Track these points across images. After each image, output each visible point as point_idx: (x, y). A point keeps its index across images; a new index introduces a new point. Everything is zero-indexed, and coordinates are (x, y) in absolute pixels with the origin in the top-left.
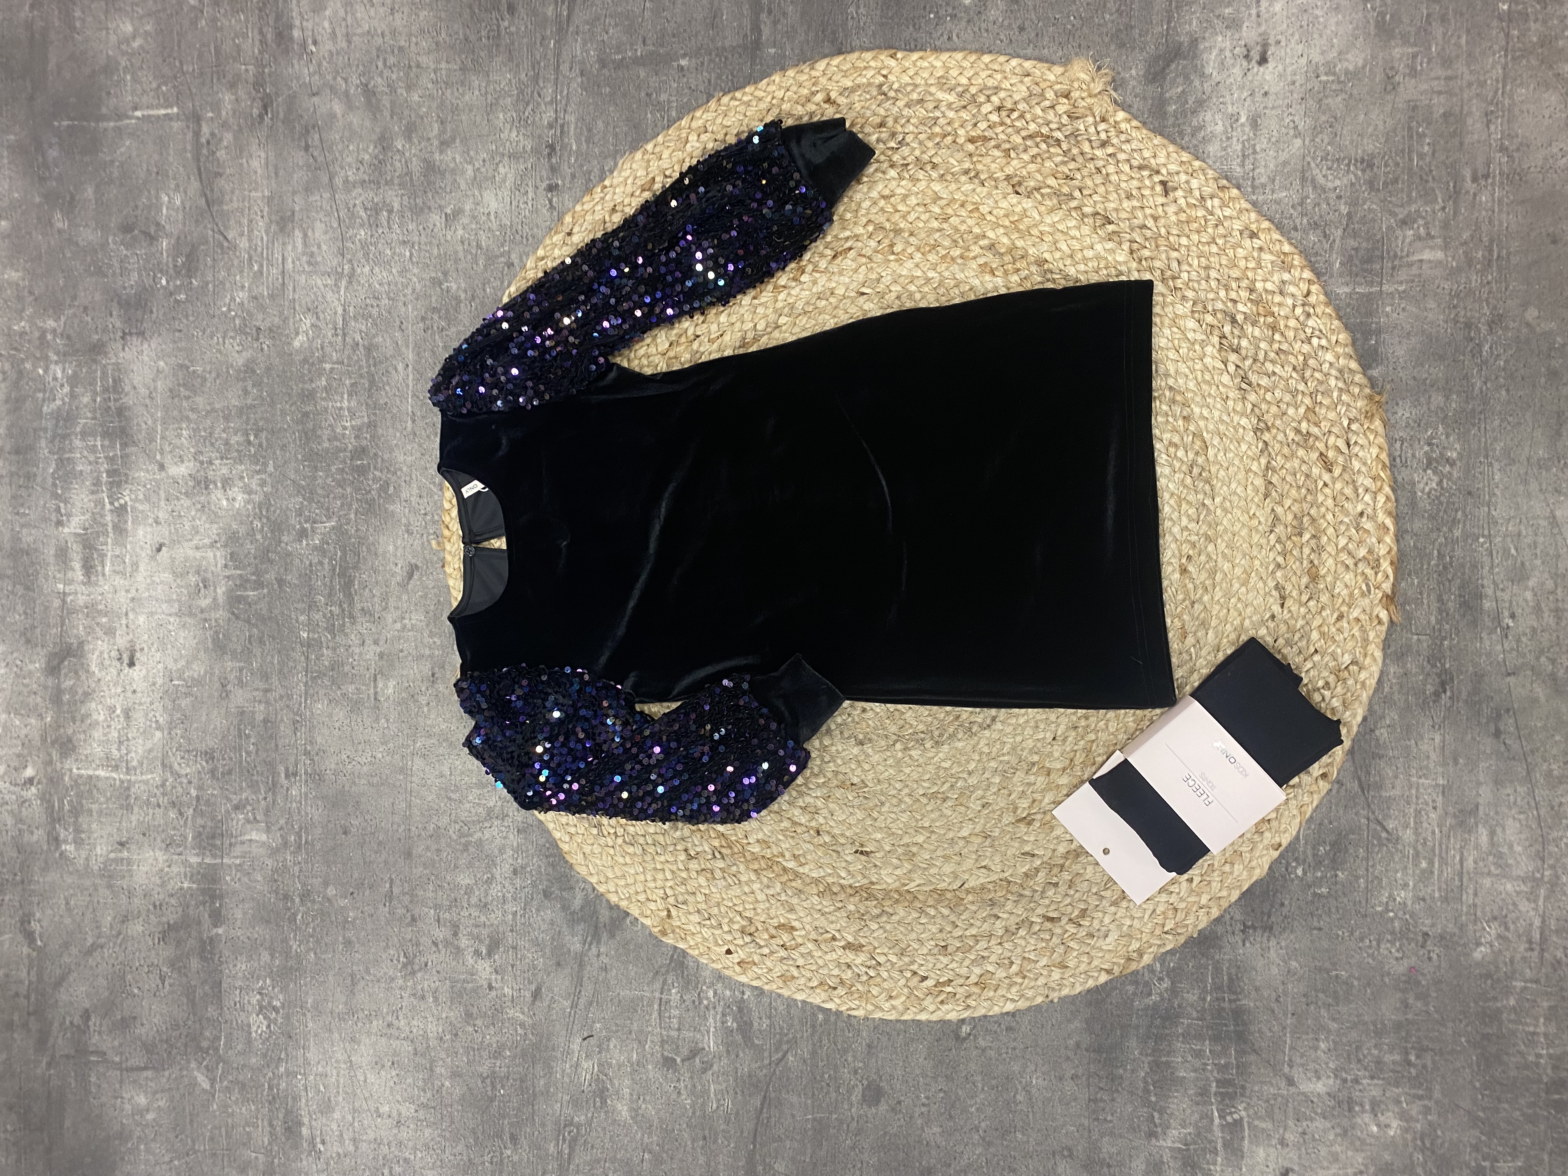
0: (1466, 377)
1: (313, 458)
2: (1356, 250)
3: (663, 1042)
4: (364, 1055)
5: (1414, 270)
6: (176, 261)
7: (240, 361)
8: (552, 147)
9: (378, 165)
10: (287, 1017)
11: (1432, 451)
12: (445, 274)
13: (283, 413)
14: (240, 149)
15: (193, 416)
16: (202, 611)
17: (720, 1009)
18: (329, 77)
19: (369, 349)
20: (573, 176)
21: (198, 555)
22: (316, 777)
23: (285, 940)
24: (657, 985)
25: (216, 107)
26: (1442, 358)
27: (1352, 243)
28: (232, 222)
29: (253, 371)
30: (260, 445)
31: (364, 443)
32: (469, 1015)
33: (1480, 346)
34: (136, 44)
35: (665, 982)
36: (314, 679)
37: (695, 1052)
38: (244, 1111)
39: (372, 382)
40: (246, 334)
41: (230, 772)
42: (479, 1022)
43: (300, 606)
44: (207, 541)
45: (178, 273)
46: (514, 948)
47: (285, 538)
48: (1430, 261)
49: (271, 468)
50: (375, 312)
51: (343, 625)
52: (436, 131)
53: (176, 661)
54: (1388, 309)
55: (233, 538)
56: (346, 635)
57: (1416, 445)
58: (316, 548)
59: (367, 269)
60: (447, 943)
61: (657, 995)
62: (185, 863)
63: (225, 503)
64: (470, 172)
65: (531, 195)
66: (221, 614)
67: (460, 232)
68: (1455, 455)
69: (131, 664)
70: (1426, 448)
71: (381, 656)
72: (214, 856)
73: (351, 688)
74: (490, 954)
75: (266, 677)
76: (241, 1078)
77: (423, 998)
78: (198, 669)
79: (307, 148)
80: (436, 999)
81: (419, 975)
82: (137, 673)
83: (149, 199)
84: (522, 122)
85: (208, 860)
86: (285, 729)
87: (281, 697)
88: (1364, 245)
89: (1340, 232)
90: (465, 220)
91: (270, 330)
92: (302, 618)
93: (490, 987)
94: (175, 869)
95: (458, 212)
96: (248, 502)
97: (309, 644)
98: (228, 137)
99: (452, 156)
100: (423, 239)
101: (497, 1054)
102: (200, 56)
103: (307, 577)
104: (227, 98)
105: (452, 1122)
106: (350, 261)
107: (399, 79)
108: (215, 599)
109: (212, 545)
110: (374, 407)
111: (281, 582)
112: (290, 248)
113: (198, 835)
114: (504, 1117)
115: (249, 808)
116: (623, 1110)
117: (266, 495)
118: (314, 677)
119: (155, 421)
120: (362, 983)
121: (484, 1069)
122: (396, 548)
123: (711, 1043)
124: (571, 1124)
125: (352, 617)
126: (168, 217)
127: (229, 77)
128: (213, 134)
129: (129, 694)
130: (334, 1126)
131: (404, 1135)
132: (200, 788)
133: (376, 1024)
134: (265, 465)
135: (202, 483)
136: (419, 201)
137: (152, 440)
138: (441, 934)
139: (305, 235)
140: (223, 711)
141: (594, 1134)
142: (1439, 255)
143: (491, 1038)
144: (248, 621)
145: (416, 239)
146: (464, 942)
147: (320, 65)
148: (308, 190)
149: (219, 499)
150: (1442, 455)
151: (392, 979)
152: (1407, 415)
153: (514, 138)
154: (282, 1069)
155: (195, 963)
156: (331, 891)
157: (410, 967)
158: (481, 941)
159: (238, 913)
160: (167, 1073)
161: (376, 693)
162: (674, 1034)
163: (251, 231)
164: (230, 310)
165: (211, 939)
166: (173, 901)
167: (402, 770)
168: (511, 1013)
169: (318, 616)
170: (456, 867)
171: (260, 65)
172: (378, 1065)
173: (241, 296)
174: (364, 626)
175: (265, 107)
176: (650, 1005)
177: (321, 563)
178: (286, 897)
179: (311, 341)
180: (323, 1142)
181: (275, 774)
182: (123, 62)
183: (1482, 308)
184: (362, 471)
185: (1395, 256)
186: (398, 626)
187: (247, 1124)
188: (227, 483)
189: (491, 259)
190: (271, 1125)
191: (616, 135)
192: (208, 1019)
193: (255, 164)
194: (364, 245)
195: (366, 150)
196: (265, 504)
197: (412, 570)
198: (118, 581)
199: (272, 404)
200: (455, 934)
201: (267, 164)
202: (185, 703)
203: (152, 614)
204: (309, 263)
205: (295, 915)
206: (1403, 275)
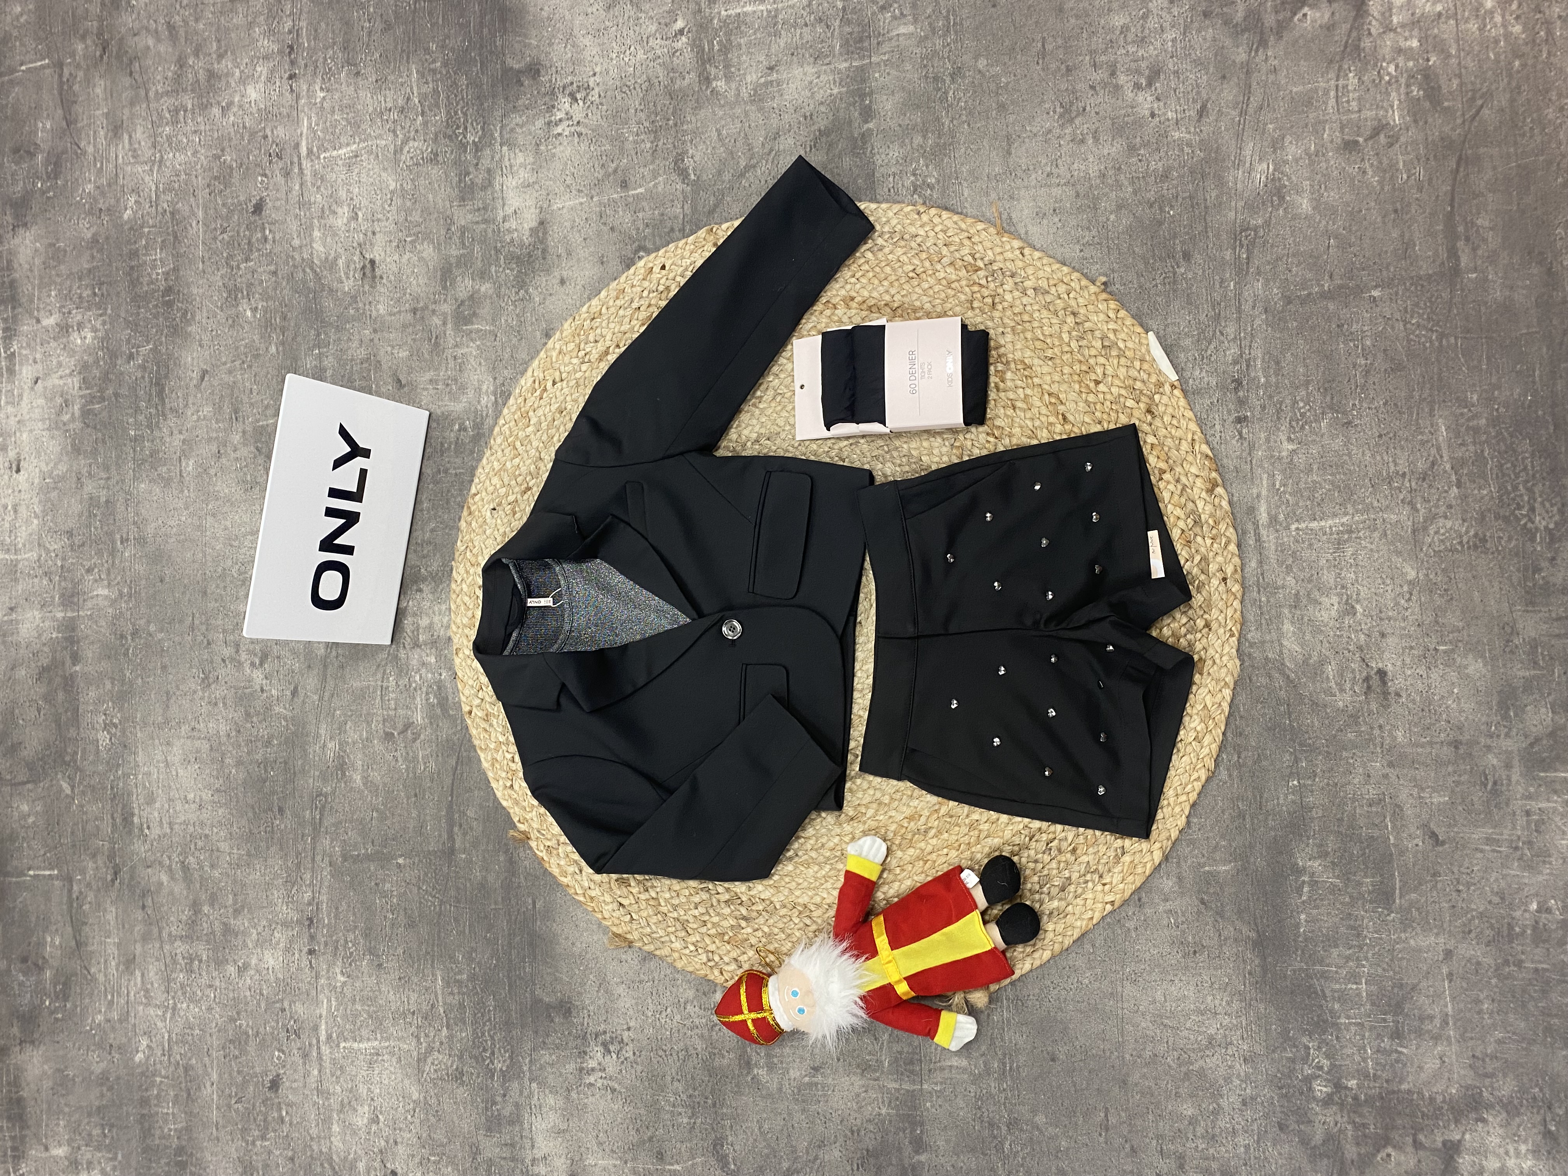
0: (938, 119)
1: (138, 300)
2: (851, 34)
3: (384, 721)
4: (176, 754)
5: (894, 43)
6: (46, 169)
7: (89, 235)
8: (291, 47)
9: (178, 78)
10: (123, 731)
11: (917, 180)
12: (223, 150)
13: (117, 269)
14: (88, 81)
15: (58, 280)
16: (65, 424)
17: (424, 689)
18: (145, 21)
19: (172, 214)
20: (306, 66)
21: (61, 382)
22: (141, 541)
23: (121, 671)
24: (379, 676)
25: (73, 54)
26: (918, 107)
27: (848, 29)
28: (83, 135)
29: (98, 241)
30: (102, 295)
31: (171, 283)
32: (248, 715)
33: (946, 93)
34: (22, 20)
35: (384, 673)
36: (139, 466)
37: (407, 726)
38: (94, 809)
39: (176, 237)
40: (93, 215)
41: (83, 545)
42: (255, 719)
43: (130, 411)
44: (67, 371)
45: (49, 177)
46: (278, 657)
47: (119, 362)
48: (904, 34)
49: (109, 311)
50: (176, 186)
51: (158, 422)
52: (215, 48)
53: (47, 464)
54: (877, 75)
55: (85, 367)
56: (160, 429)
57: (905, 178)
58: (139, 366)
59: (171, 155)
60: (232, 659)
61: (379, 683)
62: (54, 619)
63: (79, 341)
64: (237, 74)
65: (278, 84)
66: (78, 425)
67: (232, 118)
68: (933, 180)
69: (18, 471)
70: (912, 178)
71: (184, 441)
72: (73, 611)
73: (164, 469)
74: (261, 664)
75: (107, 468)
76: (92, 783)
77: (216, 704)
78: (63, 468)
79: (131, 74)
80: (225, 704)
81: (213, 686)
82: (22, 477)
83: (30, 126)
84: (270, 32)
85: (69, 614)
86: (120, 507)
87: (117, 483)
88: (856, 29)
89: (838, 21)
90: (235, 109)
91: (109, 210)
92: (131, 420)
93: (262, 690)
94: (47, 624)
95: (230, 104)
96: (94, 338)
97: (135, 439)
98: (81, 74)
99: (227, 64)
100: (208, 127)
101: (268, 743)
102: (63, 21)
103: (133, 389)
104: (80, 47)
105: (237, 802)
106: (160, 151)
107: (190, 14)
108: (73, 414)
109: (71, 374)
110: (177, 256)
111: (116, 395)
112: (120, 146)
113: (62, 595)
114: (273, 794)
115: (96, 570)
116: (358, 778)
117: (106, 331)
118: (139, 464)
119: (33, 289)
120: (174, 698)
121: (259, 757)
122: (193, 359)
123: (419, 718)
124: (321, 794)
125: (164, 415)
126: (42, 138)
127: (81, 32)
128: (71, 74)
129: (16, 493)
130: (156, 814)
131: (205, 815)
132: (64, 559)
133: (185, 728)
134: (106, 309)
135: (64, 329)
136: (204, 100)
137: (32, 301)
138: (227, 652)
139: (130, 137)
140: (79, 497)
141: (337, 800)
142: (911, 28)
143: (264, 733)
144: (95, 428)
145: (203, 128)
146: (244, 656)
147: (139, 13)
148: (132, 104)
149: (76, 339)
150: (924, 182)
151: (195, 692)
152: (896, 154)
153: (267, 45)
154: (120, 772)
155: (61, 696)
156: (152, 628)
157: (206, 682)
158: (255, 655)
159: (89, 652)
160: (42, 784)
161: (181, 471)
162: (392, 713)
163: (95, 139)
164: (82, 199)
165: (71, 675)
166: (46, 649)
167: (199, 527)
168: (277, 709)
169: (141, 418)
170: (237, 598)
171: (100, 19)
172: (186, 761)
173: (89, 187)
174: (172, 421)
175: (104, 49)
176: (374, 692)
177: (143, 377)
178: (122, 636)
179: (135, 213)
180: (148, 828)
181: (113, 542)
182: (15, 33)
183: (944, 63)
184: (169, 304)
185: (879, 33)
186: (195, 417)
187: (96, 819)
188: (80, 326)
189: (253, 134)
190: (113, 818)
191: (333, 32)
192: (70, 739)
193: (98, 91)
194: (169, 138)
195: (169, 69)
196: (106, 338)
197: (204, 373)
198: (10, 409)
199: (110, 265)
200: (237, 652)
201: (105, 89)
202: (54, 495)
203: (31, 431)
204: (134, 157)
205: (128, 650)
206: (886, 47)
